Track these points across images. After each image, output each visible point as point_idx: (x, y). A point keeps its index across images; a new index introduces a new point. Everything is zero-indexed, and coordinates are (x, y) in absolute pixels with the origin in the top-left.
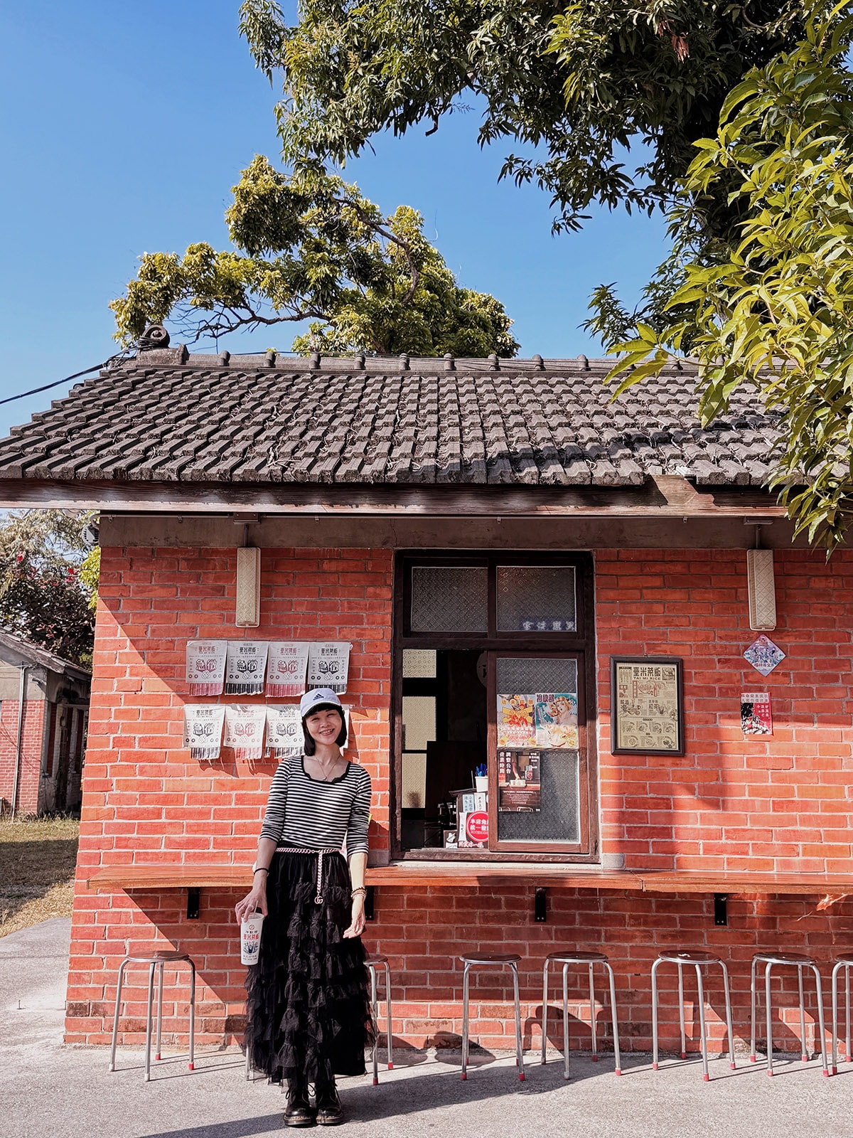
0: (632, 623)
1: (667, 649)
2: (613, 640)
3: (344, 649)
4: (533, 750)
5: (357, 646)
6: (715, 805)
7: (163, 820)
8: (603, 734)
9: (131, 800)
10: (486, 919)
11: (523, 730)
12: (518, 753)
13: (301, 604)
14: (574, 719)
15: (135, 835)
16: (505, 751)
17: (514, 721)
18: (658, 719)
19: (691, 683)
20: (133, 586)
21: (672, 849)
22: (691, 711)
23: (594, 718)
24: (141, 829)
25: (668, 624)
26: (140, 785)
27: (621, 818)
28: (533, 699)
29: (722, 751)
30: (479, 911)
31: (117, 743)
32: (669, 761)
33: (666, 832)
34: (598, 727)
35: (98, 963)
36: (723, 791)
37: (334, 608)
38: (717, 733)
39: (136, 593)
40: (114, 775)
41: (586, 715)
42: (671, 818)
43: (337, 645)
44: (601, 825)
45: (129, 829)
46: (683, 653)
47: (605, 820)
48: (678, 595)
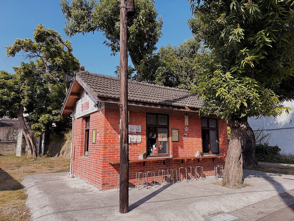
0: (173, 124)
1: (177, 128)
2: (172, 126)
3: (140, 126)
4: (162, 141)
5: (142, 126)
6: (182, 148)
7: (116, 153)
8: (170, 139)
9: (111, 150)
10: (158, 165)
11: (161, 139)
12: (161, 142)
13: (134, 119)
14: (167, 137)
15: (112, 155)
16: (159, 141)
17: (160, 137)
18: (176, 137)
19: (180, 132)
20: (110, 115)
21: (178, 154)
22: (179, 136)
23: (169, 137)
24: (113, 154)
25: (177, 124)
26: (112, 147)
27: (173, 150)
28: (162, 134)
29: (183, 141)
30: (157, 164)
31: (108, 141)
32: (177, 142)
33: (177, 152)
34: (170, 138)
35: (106, 176)
36: (183, 146)
37: (138, 120)
38: (182, 139)
39: (111, 116)
40: (108, 146)
41: (168, 137)
42: (178, 150)
43: (139, 126)
44: (170, 151)
45: (111, 154)
46: (178, 128)
47: (171, 150)
48: (178, 121)
